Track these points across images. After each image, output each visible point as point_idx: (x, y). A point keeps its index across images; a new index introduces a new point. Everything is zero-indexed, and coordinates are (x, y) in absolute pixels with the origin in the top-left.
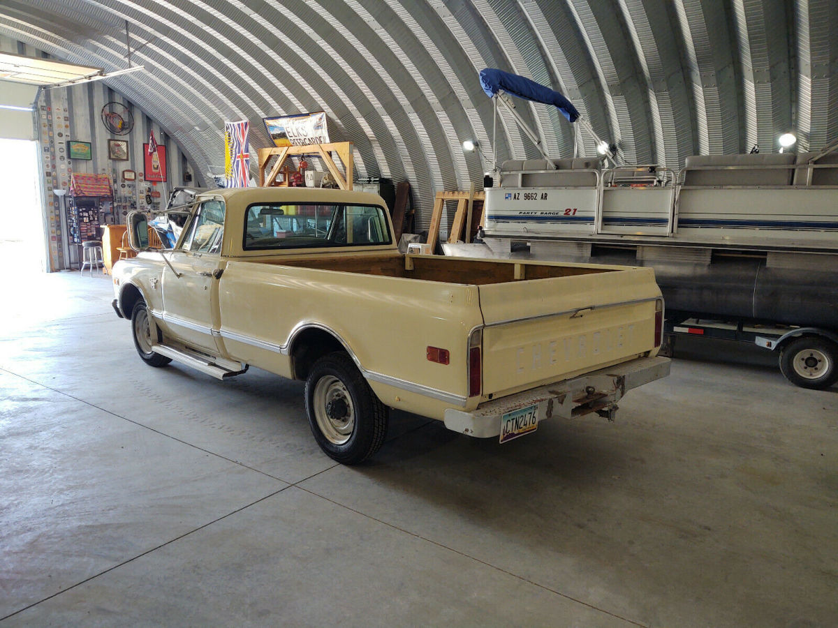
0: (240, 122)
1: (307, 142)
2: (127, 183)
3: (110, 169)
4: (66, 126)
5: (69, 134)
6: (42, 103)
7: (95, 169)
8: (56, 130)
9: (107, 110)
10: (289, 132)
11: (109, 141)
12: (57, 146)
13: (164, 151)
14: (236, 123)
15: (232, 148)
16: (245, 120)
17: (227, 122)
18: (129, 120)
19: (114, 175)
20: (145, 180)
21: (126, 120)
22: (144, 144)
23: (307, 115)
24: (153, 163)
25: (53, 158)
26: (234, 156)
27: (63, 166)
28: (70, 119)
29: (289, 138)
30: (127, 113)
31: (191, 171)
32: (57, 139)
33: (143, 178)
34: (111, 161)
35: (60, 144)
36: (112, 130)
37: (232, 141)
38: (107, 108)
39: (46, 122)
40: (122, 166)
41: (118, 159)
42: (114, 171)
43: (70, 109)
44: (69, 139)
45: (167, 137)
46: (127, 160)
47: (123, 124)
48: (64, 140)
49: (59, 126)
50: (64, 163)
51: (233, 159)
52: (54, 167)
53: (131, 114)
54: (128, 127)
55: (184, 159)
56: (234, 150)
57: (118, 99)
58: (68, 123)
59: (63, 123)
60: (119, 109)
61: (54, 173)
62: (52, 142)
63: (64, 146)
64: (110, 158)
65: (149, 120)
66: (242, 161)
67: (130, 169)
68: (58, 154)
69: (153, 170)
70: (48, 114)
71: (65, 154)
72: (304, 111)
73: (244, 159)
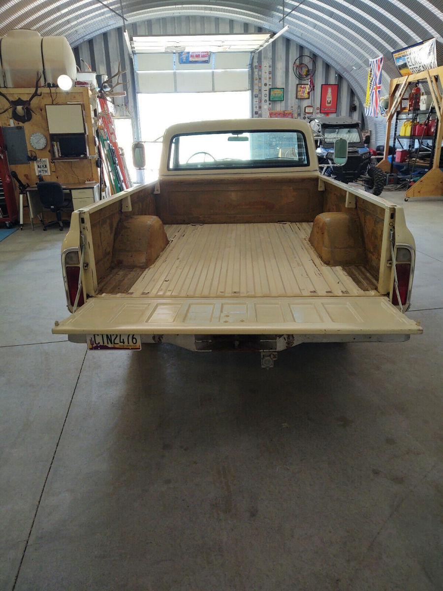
0: (378, 59)
1: (422, 69)
2: (307, 115)
3: (296, 106)
4: (270, 78)
5: (271, 83)
6: (255, 64)
7: (286, 106)
8: (263, 82)
9: (298, 63)
10: (409, 62)
11: (297, 85)
12: (264, 93)
13: (337, 88)
14: (375, 60)
15: (371, 81)
16: (381, 56)
17: (371, 60)
18: (313, 68)
19: (299, 110)
20: (320, 113)
21: (311, 67)
22: (322, 85)
23: (421, 43)
24: (327, 99)
25: (260, 101)
26: (371, 88)
27: (266, 106)
28: (273, 73)
29: (410, 67)
30: (312, 62)
31: (357, 103)
32: (264, 88)
33: (319, 111)
34: (297, 100)
35: (265, 90)
36: (300, 77)
37: (372, 76)
38: (298, 60)
39: (257, 77)
40: (306, 103)
41: (302, 99)
42: (299, 107)
43: (273, 66)
44: (271, 87)
45: (340, 78)
46: (309, 98)
47: (308, 71)
48: (267, 88)
49: (265, 78)
50: (266, 105)
51: (371, 90)
52: (260, 107)
53: (314, 63)
54: (311, 74)
55: (352, 93)
56: (372, 84)
57: (306, 53)
58: (271, 75)
59: (267, 75)
60: (306, 60)
61: (259, 112)
62: (260, 90)
63: (267, 93)
64: (297, 98)
65: (327, 67)
66: (376, 91)
67: (310, 105)
68: (264, 98)
69: (327, 105)
70: (259, 71)
71: (267, 98)
72: (419, 40)
73: (378, 90)
